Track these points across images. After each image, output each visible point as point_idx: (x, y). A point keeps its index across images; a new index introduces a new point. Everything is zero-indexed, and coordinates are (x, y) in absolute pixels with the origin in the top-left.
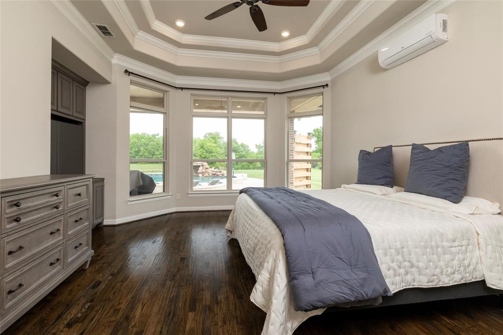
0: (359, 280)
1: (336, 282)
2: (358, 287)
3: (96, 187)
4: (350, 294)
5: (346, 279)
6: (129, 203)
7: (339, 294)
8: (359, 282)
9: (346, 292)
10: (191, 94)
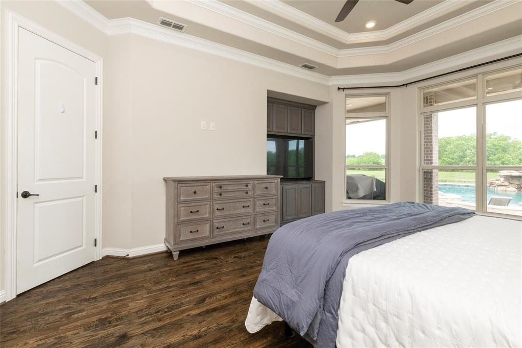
0: (288, 300)
1: (274, 289)
2: (285, 305)
3: (315, 187)
4: (277, 306)
5: (283, 292)
6: (344, 204)
7: (269, 298)
8: (287, 301)
9: (275, 302)
10: (418, 88)
